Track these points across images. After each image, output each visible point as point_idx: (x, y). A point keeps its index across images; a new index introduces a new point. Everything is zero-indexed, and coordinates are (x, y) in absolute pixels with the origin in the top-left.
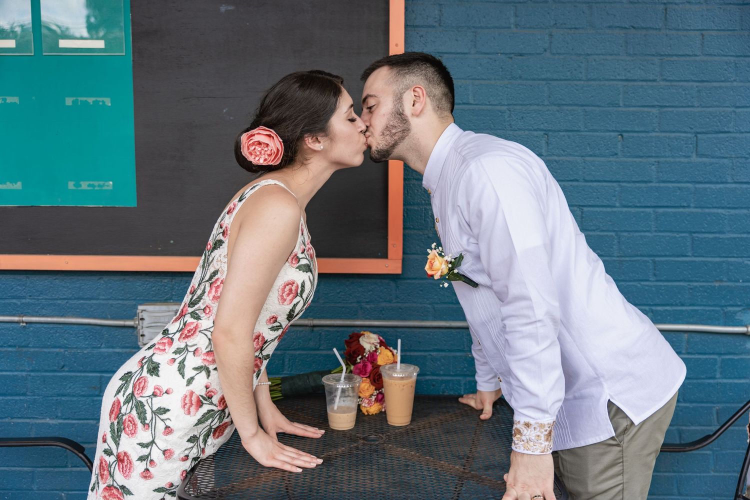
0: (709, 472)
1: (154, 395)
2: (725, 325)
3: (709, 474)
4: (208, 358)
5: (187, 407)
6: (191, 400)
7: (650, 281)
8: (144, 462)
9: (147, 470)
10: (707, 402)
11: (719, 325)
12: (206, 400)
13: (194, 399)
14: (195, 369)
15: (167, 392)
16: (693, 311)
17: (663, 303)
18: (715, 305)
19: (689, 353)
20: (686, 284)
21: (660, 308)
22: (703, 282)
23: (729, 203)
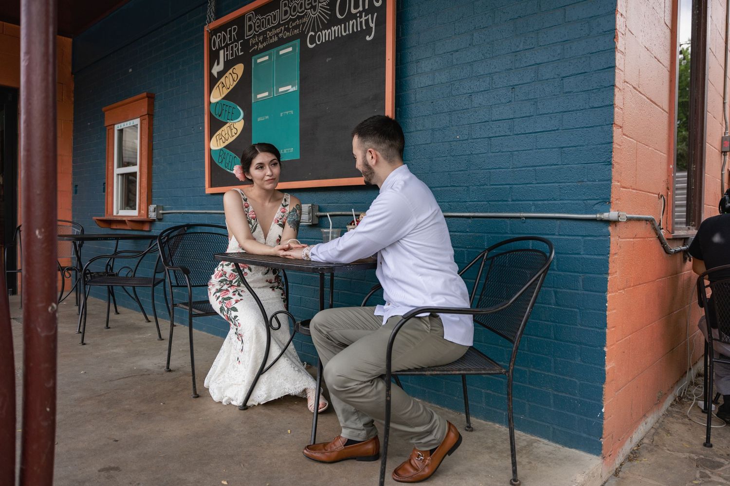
0: (576, 325)
2: (586, 213)
3: (577, 327)
7: (533, 184)
10: (575, 272)
11: (582, 214)
16: (562, 204)
17: (542, 199)
18: (578, 200)
19: (560, 235)
20: (557, 184)
21: (540, 202)
22: (569, 182)
23: (587, 124)
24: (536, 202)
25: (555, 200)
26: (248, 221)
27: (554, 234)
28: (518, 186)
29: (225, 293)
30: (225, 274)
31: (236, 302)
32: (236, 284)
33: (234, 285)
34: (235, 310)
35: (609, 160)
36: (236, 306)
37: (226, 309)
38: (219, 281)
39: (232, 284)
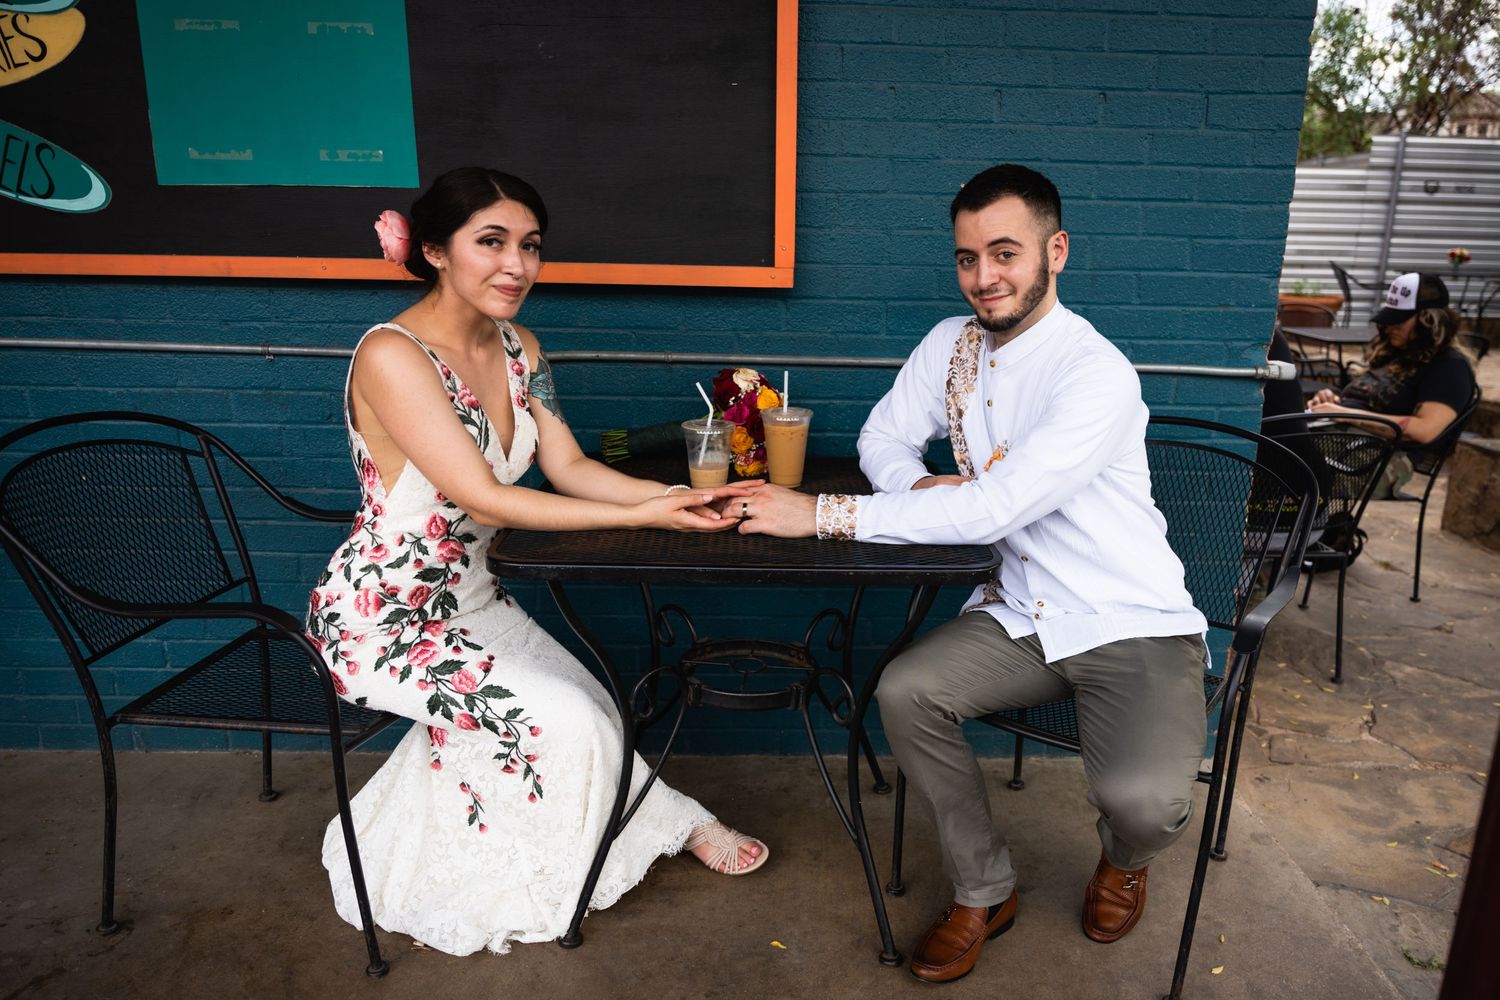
1: (328, 604)
2: (1228, 366)
4: (375, 554)
5: (362, 608)
6: (367, 600)
7: (1132, 304)
8: (339, 660)
9: (349, 663)
11: (1220, 366)
12: (388, 598)
13: (371, 598)
14: (362, 570)
15: (338, 598)
16: (1187, 346)
17: (1148, 335)
18: (1217, 339)
19: (1177, 404)
20: (1180, 309)
21: (1142, 342)
22: (1203, 306)
23: (1246, 196)
24: (1134, 342)
25: (1173, 338)
26: (461, 417)
27: (1166, 403)
28: (1102, 307)
29: (423, 652)
30: (393, 593)
31: (487, 670)
32: (438, 615)
33: (434, 619)
34: (500, 693)
35: (1277, 269)
36: (494, 679)
37: (460, 699)
38: (386, 622)
39: (429, 618)
